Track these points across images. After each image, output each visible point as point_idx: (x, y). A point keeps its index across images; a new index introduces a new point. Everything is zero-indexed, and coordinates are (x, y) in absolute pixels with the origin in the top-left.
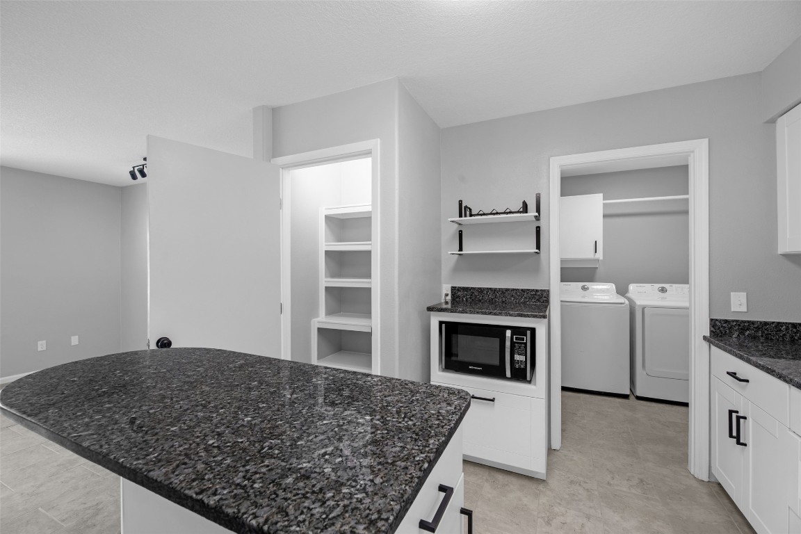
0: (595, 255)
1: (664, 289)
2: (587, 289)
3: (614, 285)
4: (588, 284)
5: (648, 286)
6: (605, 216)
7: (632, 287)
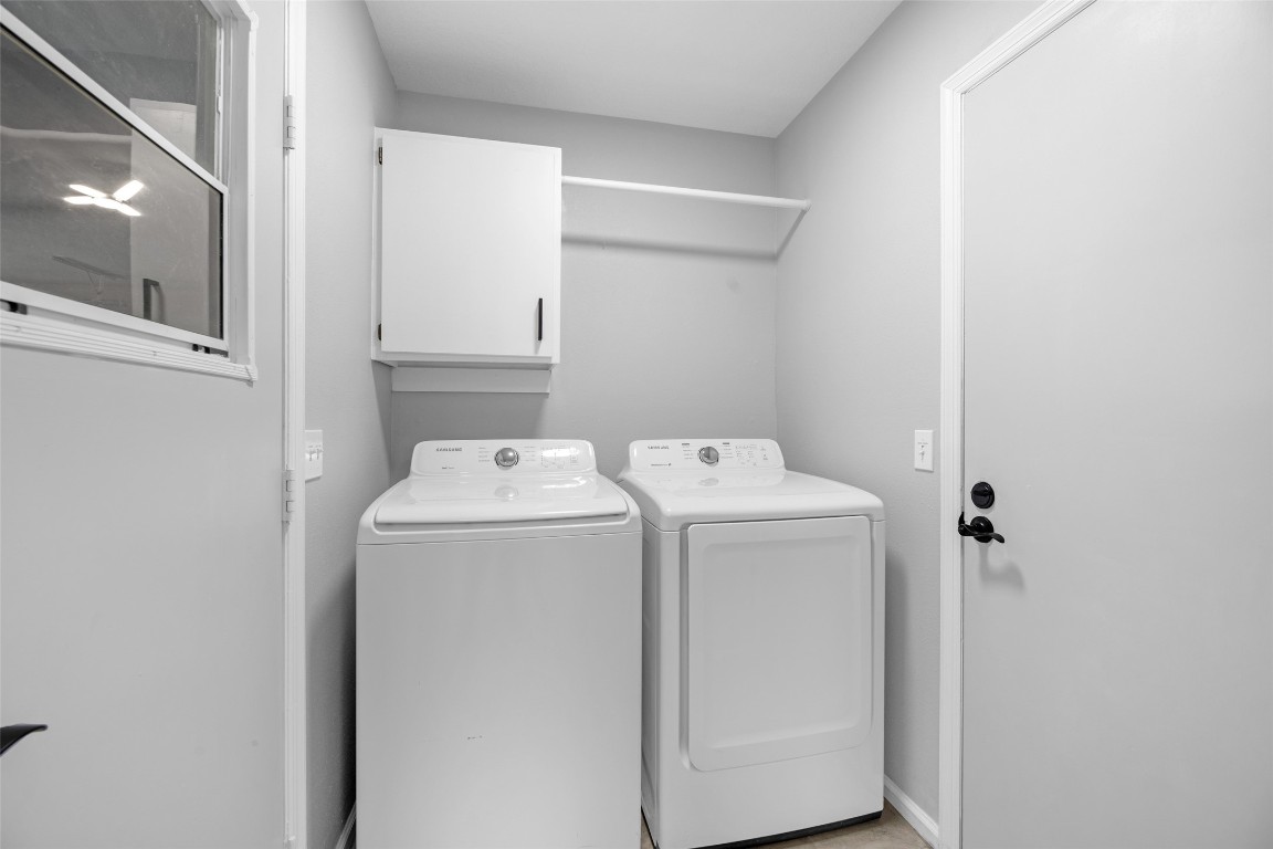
0: (537, 349)
1: (712, 453)
2: (515, 460)
3: (589, 444)
4: (516, 445)
5: (675, 444)
6: (567, 241)
7: (637, 450)
